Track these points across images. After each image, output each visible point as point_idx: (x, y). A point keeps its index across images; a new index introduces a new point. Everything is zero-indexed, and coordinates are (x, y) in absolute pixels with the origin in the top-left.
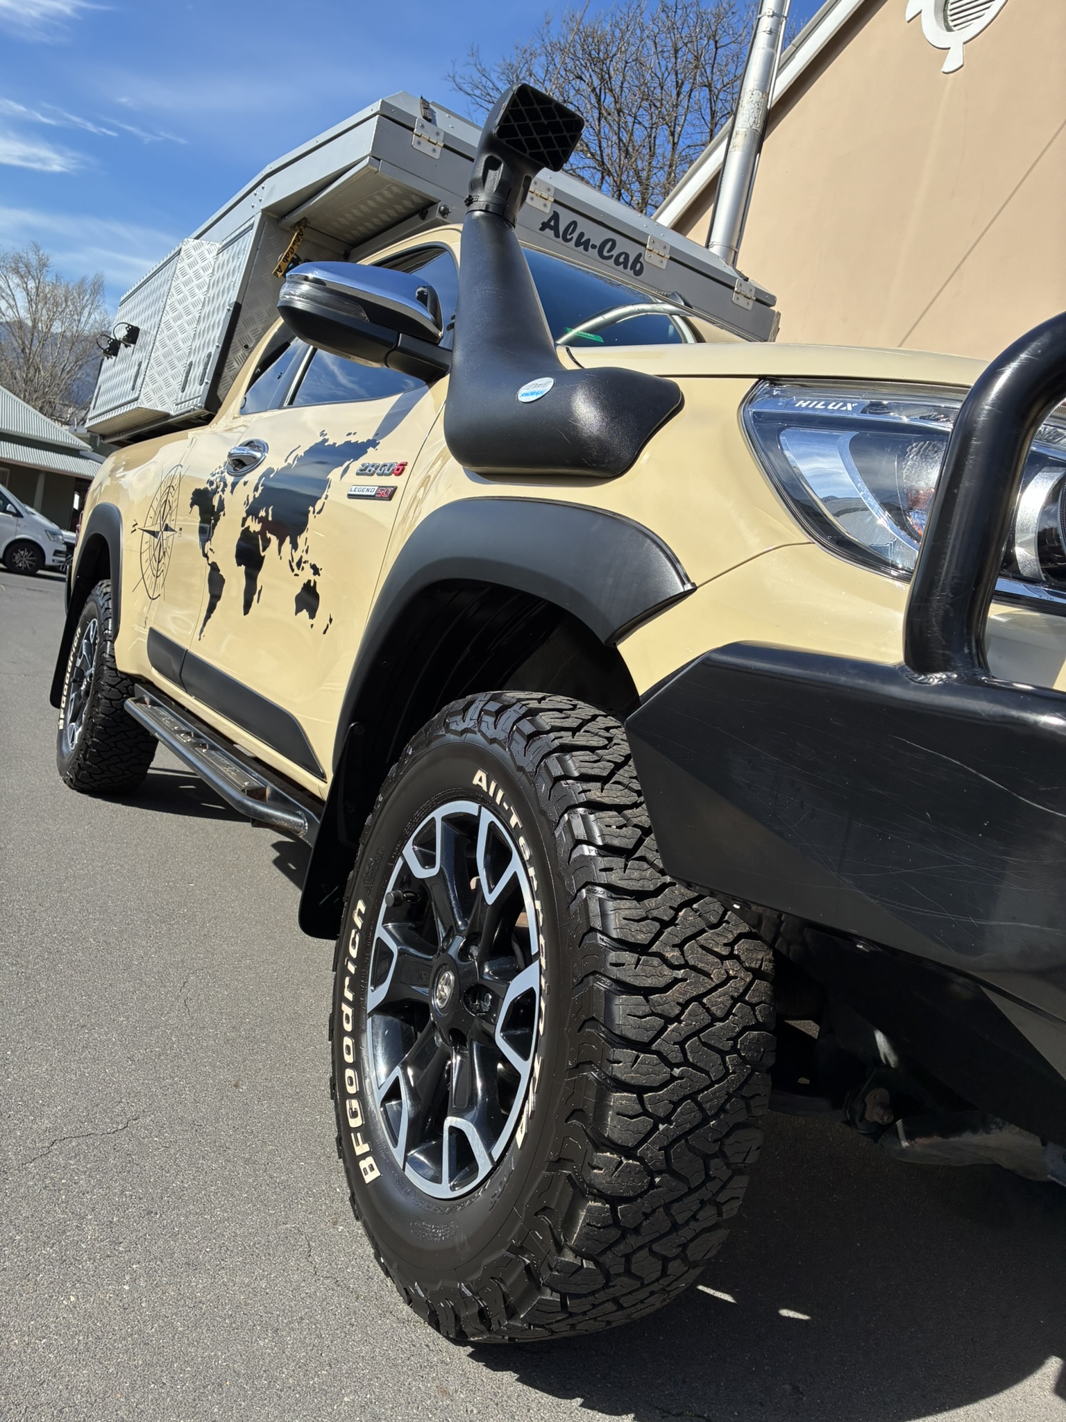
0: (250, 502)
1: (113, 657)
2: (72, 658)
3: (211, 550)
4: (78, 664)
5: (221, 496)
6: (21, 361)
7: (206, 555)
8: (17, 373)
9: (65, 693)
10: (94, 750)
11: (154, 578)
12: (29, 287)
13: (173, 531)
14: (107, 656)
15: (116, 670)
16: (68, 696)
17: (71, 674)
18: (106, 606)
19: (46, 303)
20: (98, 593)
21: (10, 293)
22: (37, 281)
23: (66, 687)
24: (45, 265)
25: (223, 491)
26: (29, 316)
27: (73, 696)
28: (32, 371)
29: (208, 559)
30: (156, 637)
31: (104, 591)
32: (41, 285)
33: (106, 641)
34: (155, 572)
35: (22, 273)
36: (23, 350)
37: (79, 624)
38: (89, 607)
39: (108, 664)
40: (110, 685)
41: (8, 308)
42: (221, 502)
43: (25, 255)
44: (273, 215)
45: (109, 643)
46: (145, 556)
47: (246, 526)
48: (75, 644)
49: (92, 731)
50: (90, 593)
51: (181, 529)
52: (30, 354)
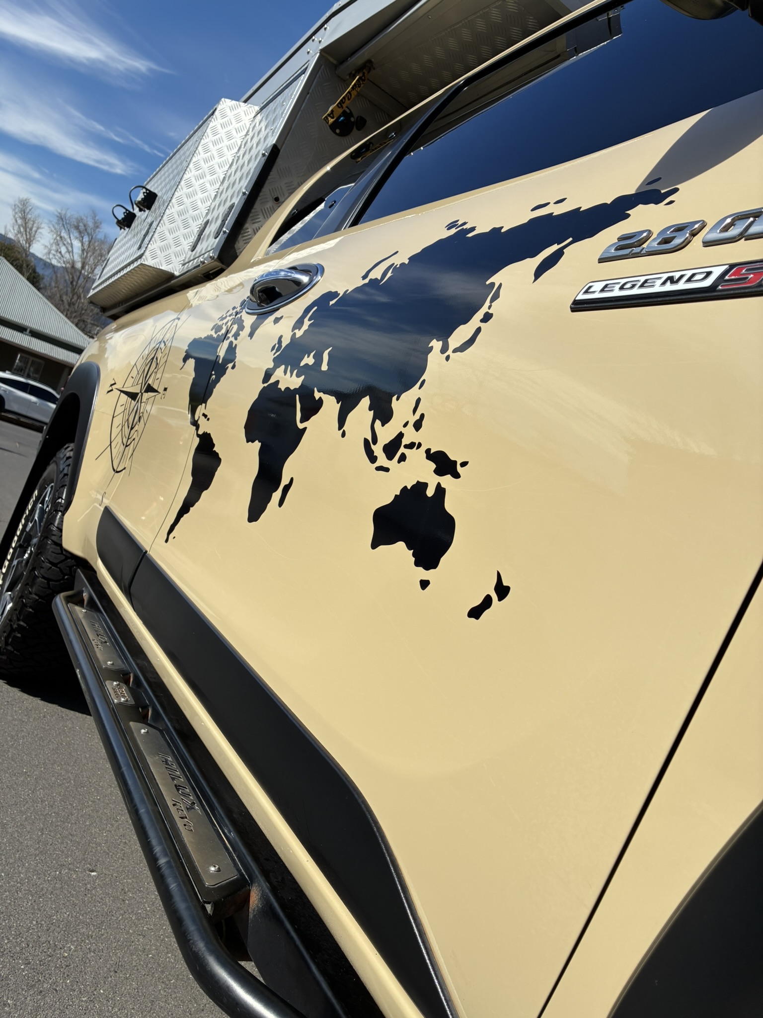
0: (284, 345)
1: (61, 530)
2: (23, 521)
3: (205, 416)
4: (28, 529)
5: (231, 343)
6: (69, 289)
7: (195, 424)
8: (64, 298)
9: (9, 557)
10: (19, 635)
11: (122, 447)
12: (84, 240)
13: (156, 391)
14: (55, 529)
15: (60, 545)
16: (11, 561)
17: (20, 537)
18: (65, 472)
19: (94, 253)
20: (62, 456)
21: (69, 242)
22: (90, 237)
23: (11, 551)
24: (98, 227)
25: (236, 336)
26: (80, 260)
27: (15, 562)
28: (75, 297)
29: (197, 429)
30: (109, 518)
31: (68, 455)
32: (93, 241)
33: (57, 511)
34: (125, 440)
35: (81, 230)
36: (72, 283)
37: (38, 487)
38: (51, 468)
39: (54, 538)
40: (51, 563)
41: (66, 252)
42: (232, 349)
43: (85, 218)
44: (331, 59)
45: (60, 514)
46: (118, 421)
47: (272, 380)
48: (30, 507)
49: (20, 613)
50: (54, 455)
51: (165, 389)
52: (76, 285)
